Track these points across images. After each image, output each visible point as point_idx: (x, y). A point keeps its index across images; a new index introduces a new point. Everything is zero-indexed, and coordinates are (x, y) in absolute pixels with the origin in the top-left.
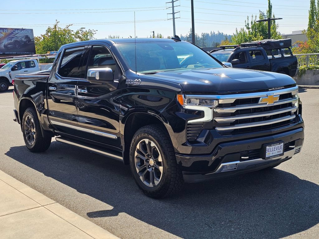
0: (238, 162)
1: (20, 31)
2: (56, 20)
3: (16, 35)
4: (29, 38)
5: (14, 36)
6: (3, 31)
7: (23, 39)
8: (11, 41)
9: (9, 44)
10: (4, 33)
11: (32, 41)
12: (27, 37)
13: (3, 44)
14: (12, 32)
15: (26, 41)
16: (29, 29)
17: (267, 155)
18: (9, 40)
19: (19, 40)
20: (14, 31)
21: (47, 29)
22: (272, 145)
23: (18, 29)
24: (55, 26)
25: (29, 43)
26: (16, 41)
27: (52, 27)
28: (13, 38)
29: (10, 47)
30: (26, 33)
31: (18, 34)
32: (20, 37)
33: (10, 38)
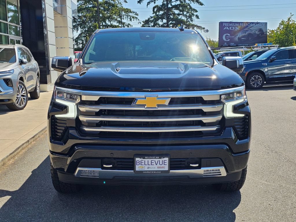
0: (100, 169)
1: (255, 25)
2: (291, 13)
3: (250, 29)
4: (263, 31)
5: (248, 29)
6: (239, 25)
7: (257, 32)
8: (245, 34)
9: (243, 37)
10: (239, 27)
11: (265, 33)
12: (261, 30)
13: (238, 37)
14: (247, 26)
15: (259, 34)
16: (263, 23)
17: (138, 168)
18: (244, 33)
19: (252, 33)
20: (249, 25)
21: (280, 22)
22: (146, 157)
23: (253, 23)
24: (289, 19)
25: (261, 36)
26: (250, 34)
27: (286, 20)
28: (247, 31)
29: (243, 39)
30: (260, 26)
31: (253, 27)
32: (254, 30)
33: (244, 31)
